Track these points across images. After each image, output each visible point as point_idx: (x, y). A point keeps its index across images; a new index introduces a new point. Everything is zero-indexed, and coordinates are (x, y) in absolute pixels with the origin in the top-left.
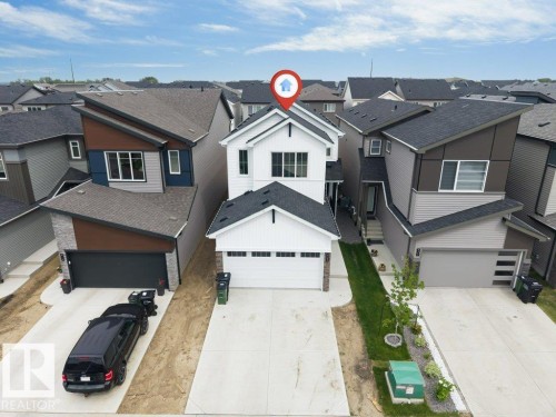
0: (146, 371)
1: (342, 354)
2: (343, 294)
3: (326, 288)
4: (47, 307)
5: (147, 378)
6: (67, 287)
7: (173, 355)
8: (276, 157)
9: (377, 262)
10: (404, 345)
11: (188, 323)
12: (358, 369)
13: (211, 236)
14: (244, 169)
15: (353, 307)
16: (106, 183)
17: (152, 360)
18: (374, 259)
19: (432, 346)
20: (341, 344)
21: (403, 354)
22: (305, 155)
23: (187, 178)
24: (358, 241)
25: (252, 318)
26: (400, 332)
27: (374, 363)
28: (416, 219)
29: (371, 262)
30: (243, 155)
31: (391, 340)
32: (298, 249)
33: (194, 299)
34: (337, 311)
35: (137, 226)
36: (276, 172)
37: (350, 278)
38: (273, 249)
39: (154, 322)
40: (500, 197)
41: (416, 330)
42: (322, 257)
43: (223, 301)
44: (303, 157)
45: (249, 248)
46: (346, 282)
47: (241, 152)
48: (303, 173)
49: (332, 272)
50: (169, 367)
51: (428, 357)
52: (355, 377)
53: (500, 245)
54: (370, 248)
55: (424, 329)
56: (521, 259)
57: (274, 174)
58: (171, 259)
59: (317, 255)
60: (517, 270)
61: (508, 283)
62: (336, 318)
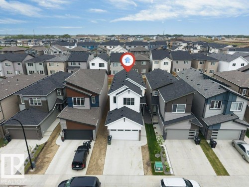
0: (91, 164)
1: (143, 159)
2: (144, 141)
3: (140, 140)
4: (59, 146)
5: (92, 166)
6: (63, 139)
7: (97, 160)
8: (125, 99)
9: (156, 131)
10: (160, 157)
11: (100, 151)
12: (147, 164)
13: (106, 125)
14: (115, 102)
15: (147, 146)
16: (72, 107)
17: (92, 162)
18: (155, 130)
19: (167, 157)
20: (143, 157)
21: (159, 159)
22: (134, 99)
23: (97, 105)
24: (150, 123)
25: (118, 149)
26: (159, 153)
27: (152, 162)
28: (166, 120)
29: (154, 131)
30: (115, 98)
31: (157, 156)
32: (131, 129)
33: (101, 143)
34: (143, 147)
35: (85, 122)
36: (125, 103)
37: (147, 136)
38: (124, 129)
39: (91, 150)
40: (189, 114)
41: (164, 153)
42: (138, 131)
43: (110, 144)
44: (133, 99)
45: (117, 129)
46: (146, 138)
47: (114, 97)
48: (133, 103)
49: (141, 134)
50: (97, 163)
51: (166, 160)
52: (146, 166)
53: (189, 128)
54: (154, 126)
55: (166, 153)
56: (196, 132)
57: (124, 104)
58: (94, 131)
59: (137, 130)
60: (195, 134)
61: (193, 138)
62: (142, 149)
